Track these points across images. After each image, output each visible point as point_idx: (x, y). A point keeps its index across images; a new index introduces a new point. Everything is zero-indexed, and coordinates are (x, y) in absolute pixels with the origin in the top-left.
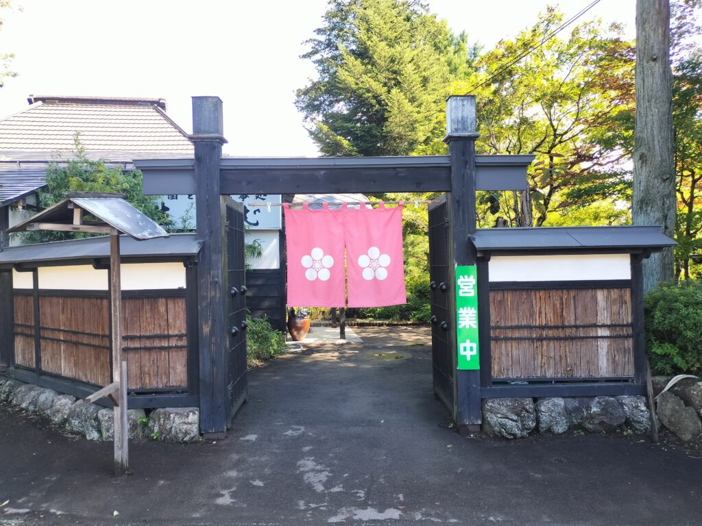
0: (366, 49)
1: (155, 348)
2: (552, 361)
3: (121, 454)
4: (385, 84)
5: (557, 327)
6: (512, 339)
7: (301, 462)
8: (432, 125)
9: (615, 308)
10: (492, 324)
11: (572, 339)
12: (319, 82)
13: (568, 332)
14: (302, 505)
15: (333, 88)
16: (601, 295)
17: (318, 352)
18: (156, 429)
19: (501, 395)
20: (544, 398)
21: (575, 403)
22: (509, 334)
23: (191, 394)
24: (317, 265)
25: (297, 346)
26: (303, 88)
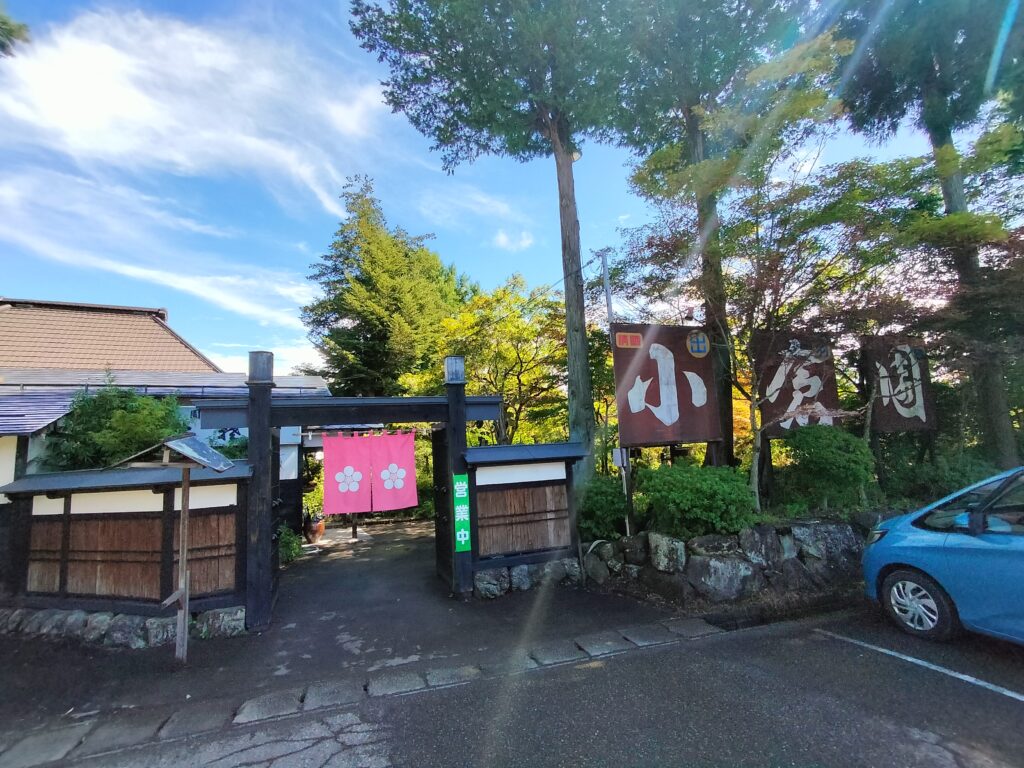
0: (370, 278)
1: (206, 558)
2: (519, 540)
3: (181, 652)
4: (387, 309)
5: (521, 515)
6: (492, 526)
7: (338, 637)
8: (427, 345)
9: (557, 499)
10: (479, 516)
11: (531, 522)
12: (325, 302)
13: (529, 517)
14: (345, 664)
15: (339, 307)
16: (548, 490)
17: (334, 552)
18: (204, 630)
19: (485, 568)
20: (514, 566)
21: (534, 567)
22: (491, 522)
23: (240, 593)
24: (348, 480)
25: (314, 548)
26: (309, 304)
